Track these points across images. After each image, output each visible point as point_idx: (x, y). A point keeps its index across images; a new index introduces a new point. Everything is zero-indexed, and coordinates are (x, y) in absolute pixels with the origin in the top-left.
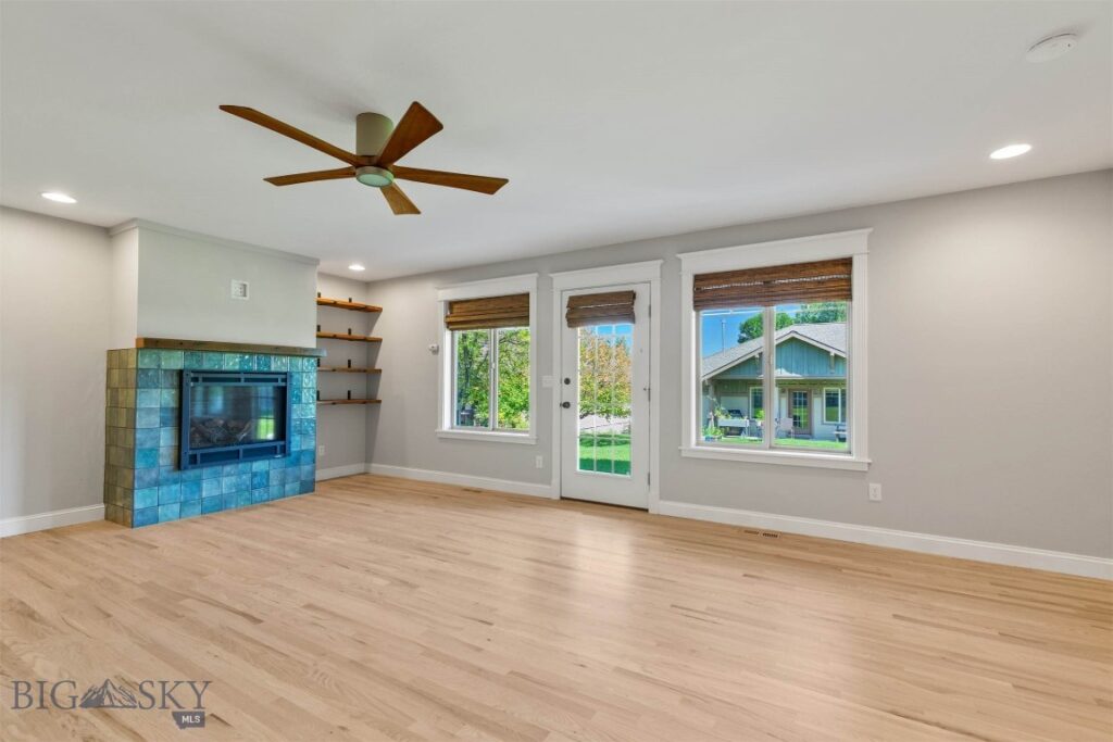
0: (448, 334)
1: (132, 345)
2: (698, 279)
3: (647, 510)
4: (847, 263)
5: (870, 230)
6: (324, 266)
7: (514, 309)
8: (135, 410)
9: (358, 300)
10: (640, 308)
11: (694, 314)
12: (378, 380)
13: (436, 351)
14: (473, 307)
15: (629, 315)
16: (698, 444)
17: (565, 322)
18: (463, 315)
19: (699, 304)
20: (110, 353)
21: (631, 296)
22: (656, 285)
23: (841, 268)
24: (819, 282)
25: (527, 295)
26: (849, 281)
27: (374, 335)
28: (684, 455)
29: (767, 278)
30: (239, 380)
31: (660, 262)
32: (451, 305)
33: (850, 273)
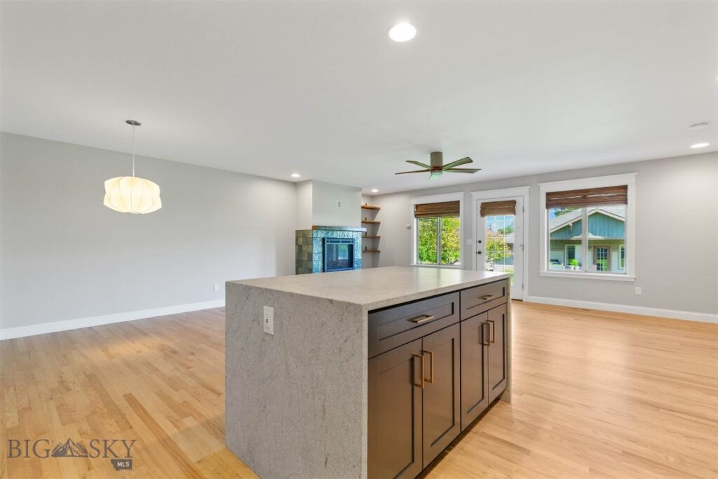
0: (415, 219)
1: (311, 228)
2: (548, 194)
3: (522, 301)
4: (625, 188)
5: (636, 174)
6: (365, 191)
7: (452, 209)
8: (312, 253)
9: (369, 205)
10: (518, 208)
11: (546, 210)
12: (379, 242)
13: (409, 228)
14: (429, 207)
15: (513, 211)
16: (548, 270)
17: (479, 215)
18: (423, 211)
19: (548, 206)
20: (298, 232)
21: (514, 202)
22: (527, 198)
23: (622, 190)
24: (611, 196)
25: (458, 202)
26: (626, 196)
27: (376, 220)
28: (541, 275)
29: (584, 194)
30: (339, 242)
31: (529, 187)
32: (417, 206)
33: (626, 192)
